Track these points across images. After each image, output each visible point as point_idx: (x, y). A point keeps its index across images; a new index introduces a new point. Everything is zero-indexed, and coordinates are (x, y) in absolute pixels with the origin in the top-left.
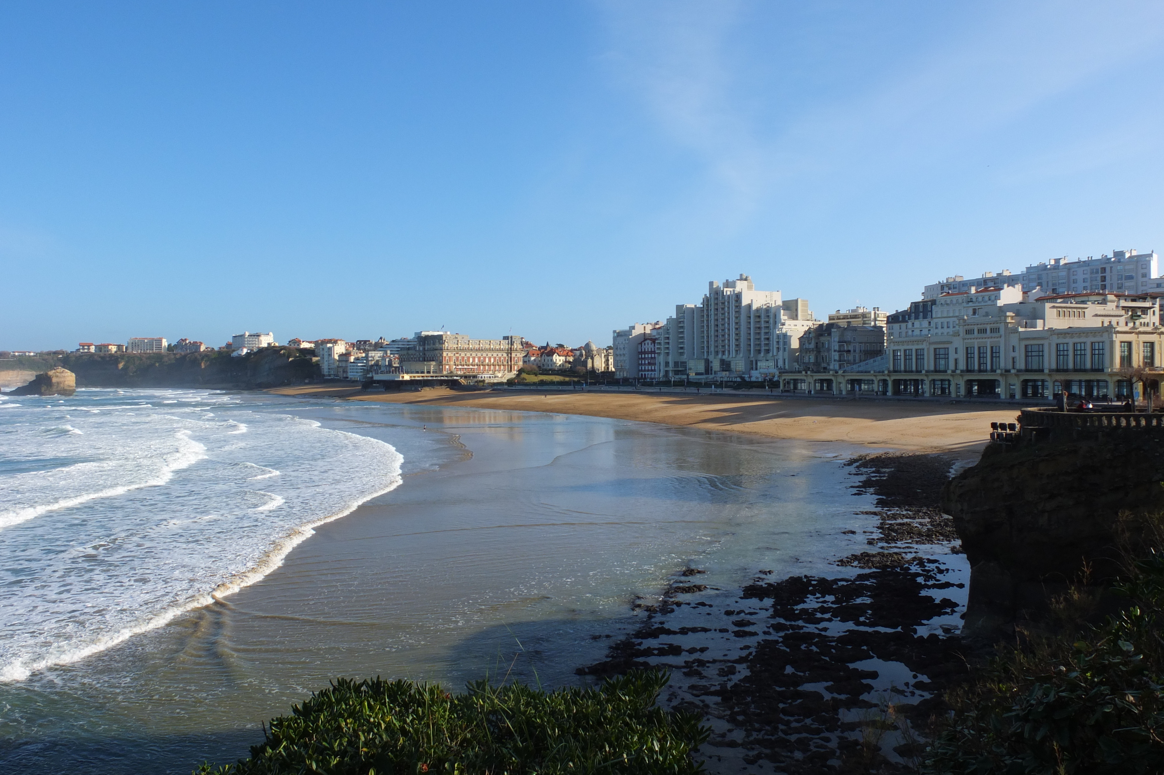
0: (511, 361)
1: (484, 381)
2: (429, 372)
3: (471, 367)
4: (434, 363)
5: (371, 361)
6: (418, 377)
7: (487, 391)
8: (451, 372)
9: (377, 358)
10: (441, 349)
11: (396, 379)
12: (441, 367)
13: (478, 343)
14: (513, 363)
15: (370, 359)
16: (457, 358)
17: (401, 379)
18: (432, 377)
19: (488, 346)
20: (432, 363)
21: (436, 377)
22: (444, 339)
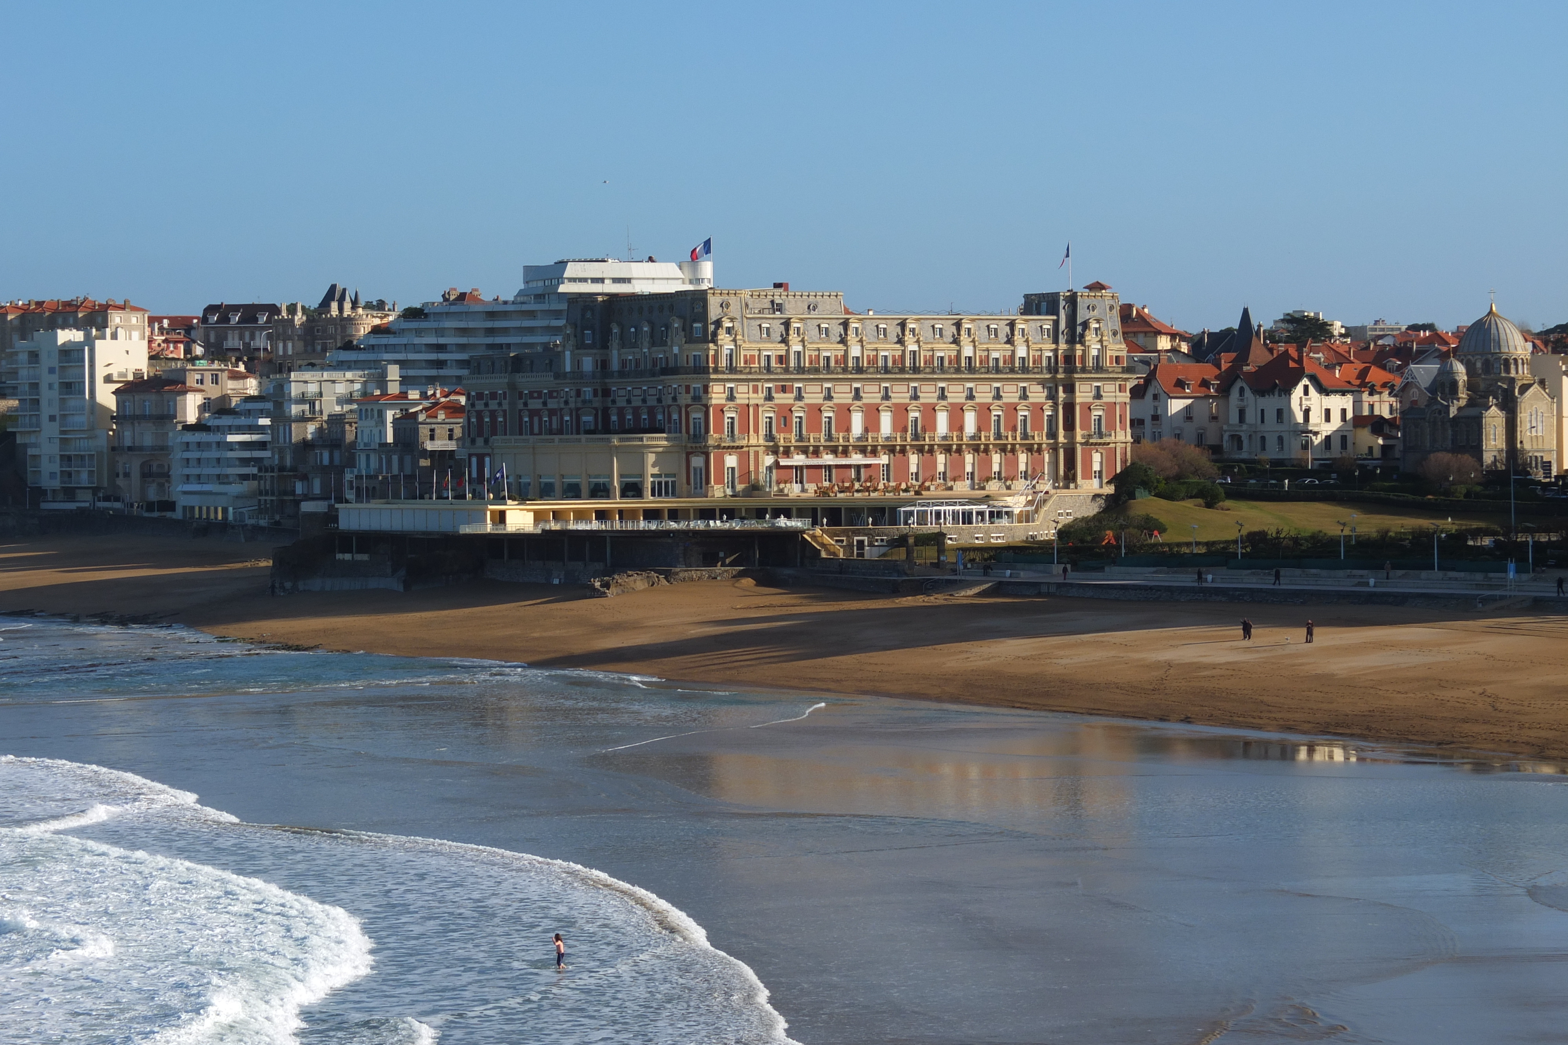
0: (1070, 426)
1: (938, 538)
2: (632, 489)
3: (857, 459)
4: (660, 441)
5: (302, 419)
6: (581, 515)
7: (966, 595)
8: (754, 488)
9: (330, 407)
10: (701, 369)
11: (466, 529)
12: (697, 462)
13: (894, 331)
14: (1079, 435)
15: (295, 410)
16: (785, 413)
17: (489, 527)
18: (651, 514)
19: (945, 350)
20: (648, 439)
21: (674, 515)
22: (714, 312)
